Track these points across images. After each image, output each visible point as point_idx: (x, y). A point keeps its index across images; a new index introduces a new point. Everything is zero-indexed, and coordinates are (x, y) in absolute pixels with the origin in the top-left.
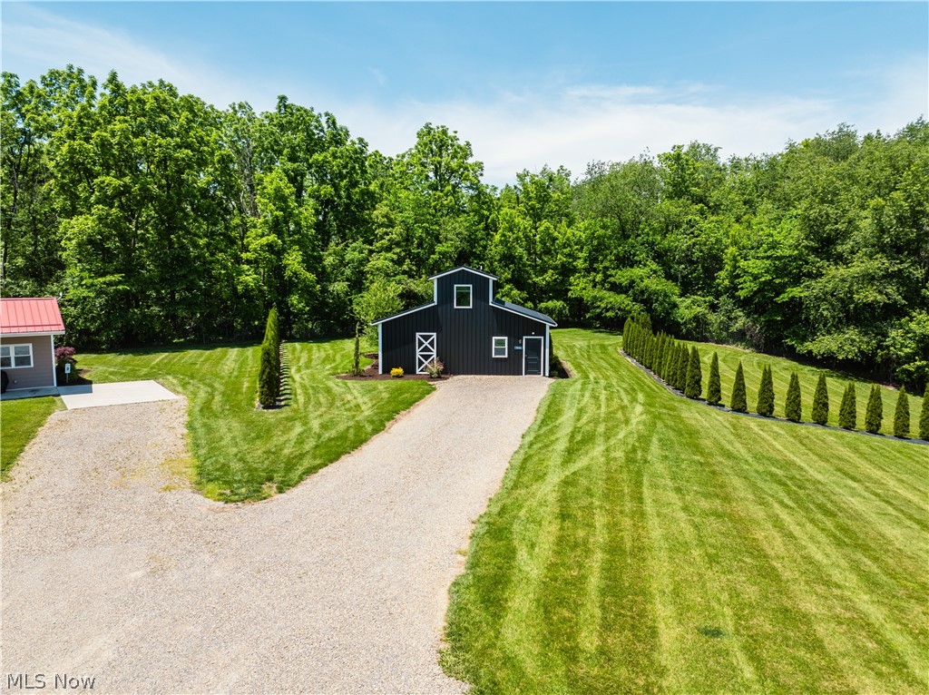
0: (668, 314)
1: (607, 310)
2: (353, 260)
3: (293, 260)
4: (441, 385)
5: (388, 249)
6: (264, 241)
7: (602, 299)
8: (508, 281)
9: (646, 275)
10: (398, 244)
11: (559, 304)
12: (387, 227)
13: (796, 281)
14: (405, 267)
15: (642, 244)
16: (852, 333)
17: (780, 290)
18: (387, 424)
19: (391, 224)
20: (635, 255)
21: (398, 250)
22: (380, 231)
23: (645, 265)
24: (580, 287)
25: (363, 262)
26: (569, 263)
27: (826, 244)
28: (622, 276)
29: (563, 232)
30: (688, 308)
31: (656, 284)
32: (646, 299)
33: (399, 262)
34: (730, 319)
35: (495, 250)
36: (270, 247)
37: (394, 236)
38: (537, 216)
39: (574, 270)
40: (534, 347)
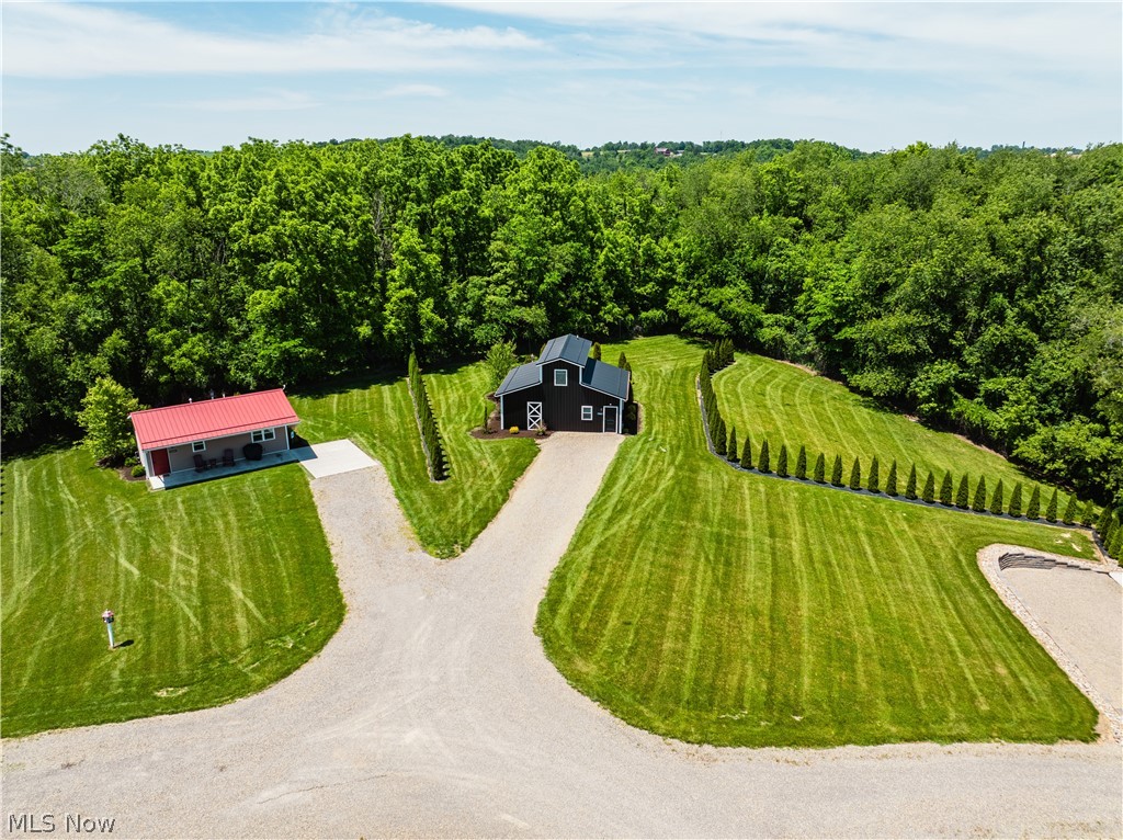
0: (751, 332)
1: (699, 327)
2: (472, 298)
3: (426, 308)
4: (544, 446)
5: (503, 282)
6: (403, 293)
7: (695, 316)
8: (610, 299)
9: (734, 295)
10: (512, 276)
11: (659, 313)
12: (502, 260)
13: (851, 323)
14: (518, 297)
15: (735, 264)
16: (888, 373)
17: (839, 328)
18: (510, 492)
20: (727, 275)
21: (511, 282)
22: (496, 265)
23: (735, 285)
24: (676, 299)
25: (481, 299)
26: (669, 276)
28: (716, 295)
29: (664, 247)
30: (772, 327)
31: (741, 307)
32: (734, 319)
33: (514, 292)
34: (802, 342)
36: (408, 299)
37: (508, 270)
38: (641, 230)
39: (673, 282)
40: (611, 414)
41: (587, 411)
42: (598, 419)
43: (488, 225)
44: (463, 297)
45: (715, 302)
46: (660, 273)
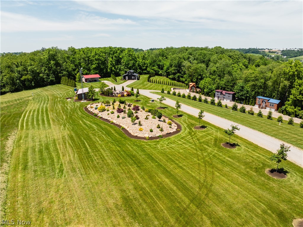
0: (158, 73)
3: (113, 68)
4: (128, 81)
6: (110, 66)
7: (151, 71)
8: (139, 69)
9: (156, 68)
10: (124, 65)
11: (146, 71)
16: (173, 76)
17: (167, 70)
18: (124, 82)
19: (123, 62)
20: (155, 65)
22: (122, 63)
24: (148, 69)
25: (120, 68)
27: (171, 66)
28: (153, 68)
29: (146, 62)
30: (161, 72)
31: (156, 69)
32: (155, 71)
33: (125, 67)
34: (164, 74)
35: (137, 65)
36: (111, 67)
38: (143, 59)
39: (148, 67)
40: (136, 78)
41: (133, 77)
42: (134, 78)
43: (121, 59)
44: (118, 68)
45: (153, 69)
46: (146, 65)
